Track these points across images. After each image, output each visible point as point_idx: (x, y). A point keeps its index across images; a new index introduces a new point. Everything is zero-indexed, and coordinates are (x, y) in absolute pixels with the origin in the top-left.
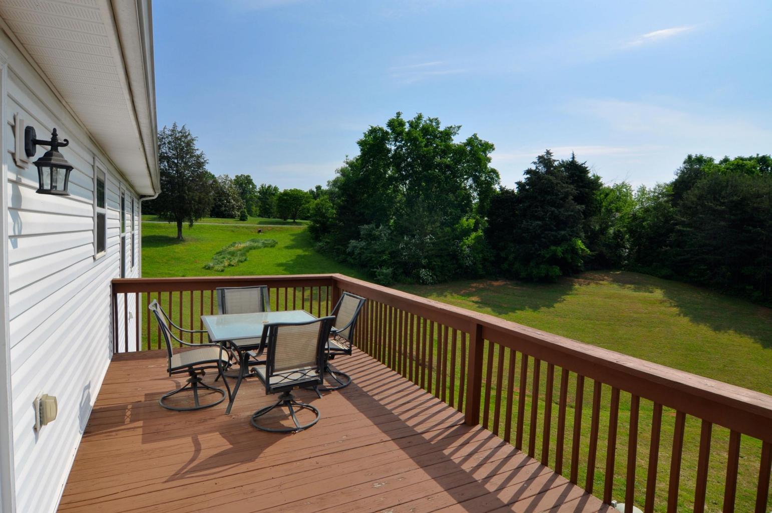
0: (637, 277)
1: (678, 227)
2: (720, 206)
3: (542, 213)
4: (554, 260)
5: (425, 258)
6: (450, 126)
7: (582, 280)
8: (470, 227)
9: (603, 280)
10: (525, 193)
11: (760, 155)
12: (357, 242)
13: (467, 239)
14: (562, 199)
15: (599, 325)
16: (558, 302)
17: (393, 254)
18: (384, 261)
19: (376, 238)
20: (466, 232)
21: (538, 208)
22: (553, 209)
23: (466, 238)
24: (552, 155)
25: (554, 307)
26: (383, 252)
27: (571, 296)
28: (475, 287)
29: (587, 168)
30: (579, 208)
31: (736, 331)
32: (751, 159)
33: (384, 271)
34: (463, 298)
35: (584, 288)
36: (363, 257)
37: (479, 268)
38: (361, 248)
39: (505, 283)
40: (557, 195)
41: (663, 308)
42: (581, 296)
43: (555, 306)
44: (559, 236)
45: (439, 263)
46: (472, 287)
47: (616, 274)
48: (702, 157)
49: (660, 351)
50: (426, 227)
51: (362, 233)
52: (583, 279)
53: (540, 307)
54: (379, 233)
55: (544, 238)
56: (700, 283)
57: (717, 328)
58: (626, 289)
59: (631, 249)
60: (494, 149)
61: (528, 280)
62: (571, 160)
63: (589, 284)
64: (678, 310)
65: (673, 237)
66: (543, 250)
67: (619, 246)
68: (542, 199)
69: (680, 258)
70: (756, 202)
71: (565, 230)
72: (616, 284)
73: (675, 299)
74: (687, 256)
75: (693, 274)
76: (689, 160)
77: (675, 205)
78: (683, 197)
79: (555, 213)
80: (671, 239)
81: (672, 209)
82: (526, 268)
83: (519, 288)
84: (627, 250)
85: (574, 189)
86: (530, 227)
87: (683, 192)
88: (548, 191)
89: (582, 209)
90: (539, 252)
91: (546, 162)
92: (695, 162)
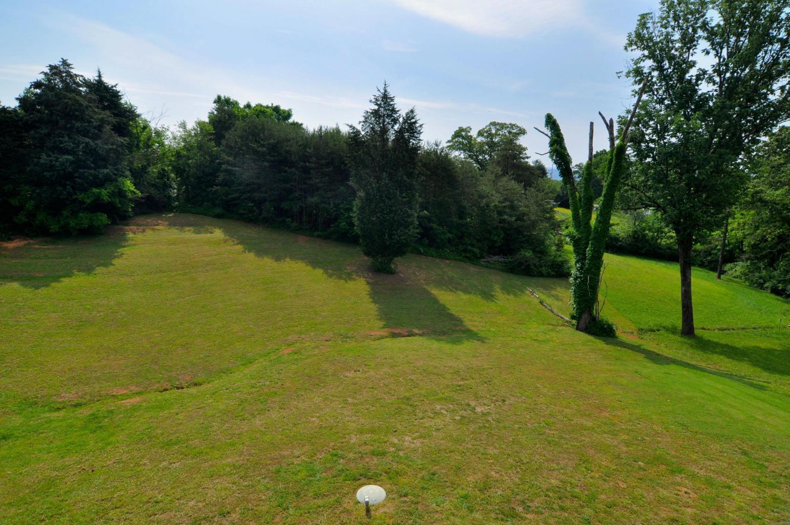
0: (192, 218)
1: (224, 166)
2: (262, 147)
3: (71, 144)
4: (98, 206)
7: (135, 227)
9: (158, 225)
10: (39, 115)
11: (274, 105)
14: (95, 128)
15: (175, 276)
16: (116, 257)
21: (63, 137)
22: (87, 140)
24: (71, 66)
25: (114, 265)
27: (129, 248)
29: (119, 92)
30: (122, 140)
31: (291, 258)
32: (267, 107)
35: (140, 236)
39: (26, 242)
40: (90, 122)
41: (229, 248)
42: (141, 246)
43: (113, 263)
44: (100, 176)
47: (169, 217)
48: (230, 99)
49: (244, 291)
52: (134, 225)
53: (94, 268)
55: (79, 177)
56: (250, 219)
57: (278, 259)
58: (186, 232)
59: (179, 190)
61: (65, 234)
62: (97, 78)
63: (144, 231)
64: (242, 247)
66: (81, 194)
67: (167, 186)
68: (69, 126)
69: (230, 197)
70: (287, 146)
71: (107, 168)
72: (174, 227)
73: (236, 237)
74: (236, 195)
75: (242, 212)
76: (219, 100)
77: (218, 144)
78: (224, 136)
79: (91, 146)
80: (221, 178)
81: (215, 149)
82: (56, 219)
83: (53, 247)
84: (175, 191)
85: (111, 117)
86: (54, 162)
87: (223, 132)
88: (77, 116)
89: (125, 142)
90: (75, 197)
91: (64, 75)
92: (223, 104)
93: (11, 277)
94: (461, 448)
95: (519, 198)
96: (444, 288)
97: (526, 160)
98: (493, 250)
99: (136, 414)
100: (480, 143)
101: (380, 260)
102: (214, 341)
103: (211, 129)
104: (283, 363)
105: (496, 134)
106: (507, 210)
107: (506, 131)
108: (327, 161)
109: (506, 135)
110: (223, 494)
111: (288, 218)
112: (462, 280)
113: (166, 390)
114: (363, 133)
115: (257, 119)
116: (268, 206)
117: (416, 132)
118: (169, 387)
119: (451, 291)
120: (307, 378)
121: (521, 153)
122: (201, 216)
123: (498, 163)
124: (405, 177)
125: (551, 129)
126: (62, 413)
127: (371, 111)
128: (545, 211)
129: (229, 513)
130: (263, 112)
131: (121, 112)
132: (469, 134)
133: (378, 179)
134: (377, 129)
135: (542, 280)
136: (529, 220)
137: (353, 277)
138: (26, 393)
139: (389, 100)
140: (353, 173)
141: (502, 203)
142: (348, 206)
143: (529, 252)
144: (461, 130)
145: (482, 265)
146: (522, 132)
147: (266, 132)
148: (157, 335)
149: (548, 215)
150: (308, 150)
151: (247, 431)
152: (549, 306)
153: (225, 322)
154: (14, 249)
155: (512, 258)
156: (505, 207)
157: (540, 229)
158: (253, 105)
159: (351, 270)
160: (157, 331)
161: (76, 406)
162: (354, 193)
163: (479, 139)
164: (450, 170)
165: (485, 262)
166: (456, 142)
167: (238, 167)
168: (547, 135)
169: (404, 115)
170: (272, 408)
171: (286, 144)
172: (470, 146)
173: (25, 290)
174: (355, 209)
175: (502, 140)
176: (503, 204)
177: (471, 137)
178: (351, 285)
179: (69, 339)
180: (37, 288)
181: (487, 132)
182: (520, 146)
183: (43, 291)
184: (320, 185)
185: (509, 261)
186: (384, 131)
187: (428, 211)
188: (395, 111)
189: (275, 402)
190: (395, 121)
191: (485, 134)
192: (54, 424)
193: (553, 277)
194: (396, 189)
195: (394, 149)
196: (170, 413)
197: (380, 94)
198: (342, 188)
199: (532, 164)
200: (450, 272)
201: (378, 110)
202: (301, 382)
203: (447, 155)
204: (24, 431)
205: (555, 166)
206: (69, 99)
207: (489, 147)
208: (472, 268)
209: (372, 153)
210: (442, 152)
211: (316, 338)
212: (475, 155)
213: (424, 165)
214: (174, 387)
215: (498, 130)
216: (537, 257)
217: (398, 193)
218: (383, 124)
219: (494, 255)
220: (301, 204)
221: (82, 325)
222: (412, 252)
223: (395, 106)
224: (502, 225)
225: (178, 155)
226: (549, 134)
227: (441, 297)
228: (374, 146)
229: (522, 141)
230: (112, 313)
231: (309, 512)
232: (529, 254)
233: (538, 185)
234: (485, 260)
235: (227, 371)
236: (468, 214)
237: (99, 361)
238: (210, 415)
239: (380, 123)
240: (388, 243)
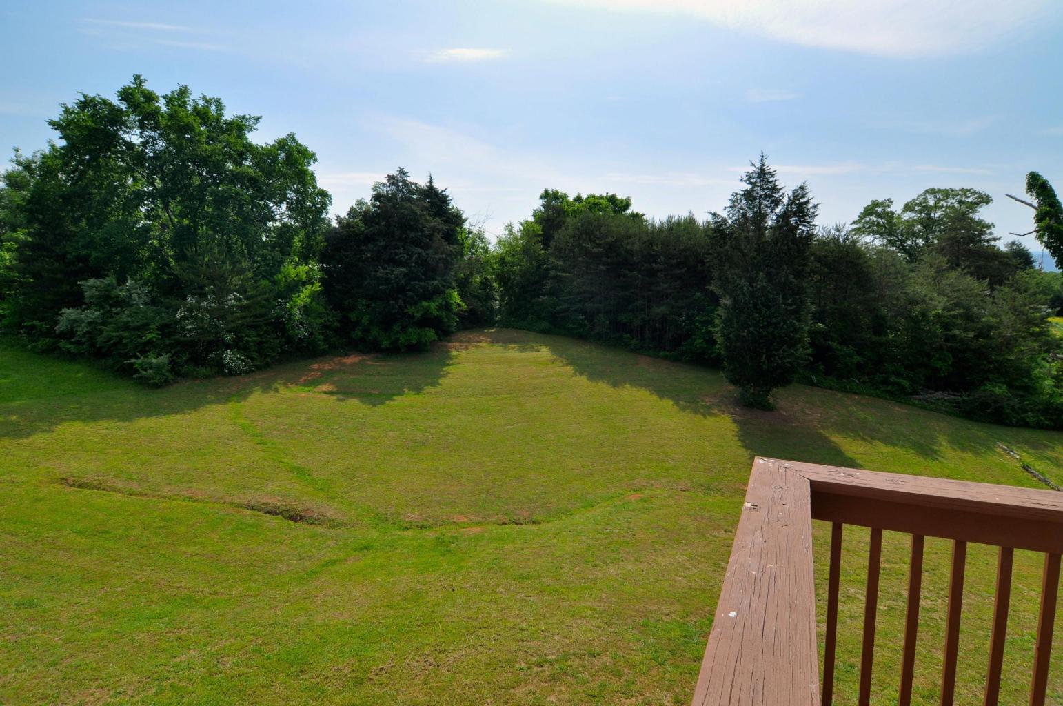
0: (515, 334)
1: (552, 273)
2: (597, 248)
3: (405, 255)
4: (427, 321)
5: (229, 331)
6: (242, 115)
7: (458, 344)
8: (302, 279)
9: (480, 342)
12: (79, 311)
13: (299, 296)
14: (427, 237)
15: (502, 399)
16: (442, 376)
17: (166, 330)
18: (150, 342)
19: (123, 303)
20: (294, 286)
21: (398, 249)
22: (420, 250)
23: (297, 295)
24: (407, 174)
25: (440, 385)
26: (145, 327)
27: (454, 366)
28: (319, 370)
29: (448, 197)
30: (451, 249)
31: (630, 384)
32: (601, 197)
33: (154, 361)
34: (307, 389)
35: (463, 354)
36: (100, 340)
37: (319, 340)
38: (90, 323)
39: (360, 358)
40: (422, 231)
41: (558, 369)
42: (465, 365)
43: (440, 382)
44: (430, 288)
45: (255, 339)
46: (314, 370)
47: (491, 332)
48: (558, 193)
49: (578, 422)
50: (229, 281)
51: (87, 294)
52: (457, 342)
53: (423, 387)
54: (127, 294)
55: (410, 290)
57: (615, 384)
58: (510, 351)
59: (501, 301)
60: (316, 161)
61: (395, 351)
62: (428, 184)
63: (467, 348)
64: (572, 368)
65: (549, 285)
66: (411, 308)
67: (490, 297)
68: (404, 236)
69: (558, 308)
70: (628, 244)
71: (436, 280)
72: (497, 345)
73: (564, 356)
74: (566, 306)
75: (571, 326)
76: (546, 196)
77: (546, 246)
78: (553, 238)
79: (423, 256)
80: (548, 287)
81: (542, 252)
82: (387, 334)
83: (383, 363)
84: (498, 302)
85: (441, 223)
86: (389, 275)
87: (551, 232)
88: (411, 226)
89: (454, 251)
90: (405, 311)
91: (400, 184)
92: (552, 199)
93: (351, 394)
94: (891, 644)
95: (981, 303)
96: (852, 434)
97: (993, 243)
98: (934, 382)
99: (480, 544)
100: (908, 221)
101: (752, 391)
102: (549, 477)
103: (538, 228)
104: (630, 510)
105: (936, 206)
106: (959, 322)
107: (953, 201)
108: (679, 260)
109: (953, 207)
110: (589, 635)
111: (626, 333)
112: (882, 425)
113: (504, 523)
114: (730, 222)
115: (591, 215)
116: (603, 319)
117: (808, 215)
118: (507, 521)
119: (863, 439)
120: (663, 531)
121: (982, 233)
122: (525, 331)
123: (941, 250)
124: (791, 278)
125: (1038, 195)
126: (410, 533)
127: (742, 193)
128: (1030, 322)
129: (599, 655)
130: (596, 205)
131: (448, 218)
132: (889, 210)
133: (752, 281)
134: (750, 214)
135: (1026, 433)
136: (1000, 335)
137: (714, 412)
138: (377, 508)
139: (767, 176)
140: (716, 274)
141: (949, 311)
142: (707, 318)
143: (1000, 388)
144: (876, 204)
145: (916, 405)
146: (985, 200)
147: (603, 228)
148: (489, 464)
149: (1037, 329)
150: (656, 248)
151: (601, 578)
152: (1040, 473)
153: (559, 456)
154: (353, 364)
155: (969, 396)
156: (954, 317)
157: (1022, 351)
158: (584, 197)
159: (711, 403)
160: (489, 459)
161: (422, 527)
162: (715, 300)
163: (906, 216)
164: (859, 264)
165: (920, 400)
166: (867, 222)
167: (569, 273)
168: (1030, 205)
169: (790, 194)
170: (626, 559)
171: (626, 241)
172: (891, 227)
173: (364, 406)
174: (717, 321)
175: (947, 215)
176: (952, 313)
177: (892, 213)
178: (710, 421)
179: (407, 459)
180: (374, 405)
181: (919, 204)
182: (980, 222)
183: (379, 408)
184: (669, 291)
185: (964, 401)
186: (760, 217)
187: (823, 323)
188: (777, 189)
189: (628, 553)
190: (776, 202)
191: (917, 208)
192: (408, 542)
193: (1047, 428)
194: (778, 294)
195: (775, 241)
196: (515, 547)
197: (755, 169)
198: (698, 294)
199: (1003, 248)
200: (861, 413)
201: (752, 190)
202: (657, 534)
203: (854, 242)
204: (381, 545)
205: (1047, 251)
206: (406, 209)
207: (924, 227)
208: (897, 409)
209: (743, 247)
210: (847, 239)
211: (669, 485)
212: (899, 240)
213: (819, 259)
214: (511, 522)
215: (939, 200)
216: (1017, 396)
217: (781, 299)
218: (759, 208)
219: (937, 390)
220: (643, 316)
221: (418, 447)
222: (799, 382)
223: (777, 183)
224: (949, 344)
225: (502, 261)
226: (1035, 203)
227: (847, 447)
228: (746, 237)
229: (983, 214)
230: (443, 435)
231: (690, 673)
232: (1000, 390)
233: (1016, 282)
234: (921, 397)
235: (565, 512)
236: (891, 328)
237: (437, 485)
238: (557, 555)
239: (754, 207)
240: (765, 367)
